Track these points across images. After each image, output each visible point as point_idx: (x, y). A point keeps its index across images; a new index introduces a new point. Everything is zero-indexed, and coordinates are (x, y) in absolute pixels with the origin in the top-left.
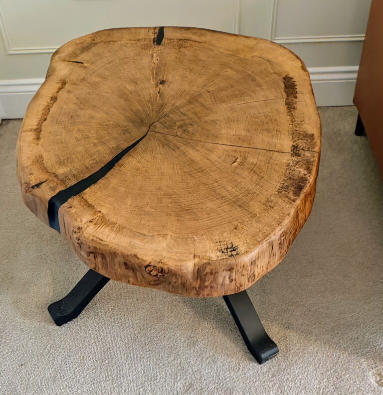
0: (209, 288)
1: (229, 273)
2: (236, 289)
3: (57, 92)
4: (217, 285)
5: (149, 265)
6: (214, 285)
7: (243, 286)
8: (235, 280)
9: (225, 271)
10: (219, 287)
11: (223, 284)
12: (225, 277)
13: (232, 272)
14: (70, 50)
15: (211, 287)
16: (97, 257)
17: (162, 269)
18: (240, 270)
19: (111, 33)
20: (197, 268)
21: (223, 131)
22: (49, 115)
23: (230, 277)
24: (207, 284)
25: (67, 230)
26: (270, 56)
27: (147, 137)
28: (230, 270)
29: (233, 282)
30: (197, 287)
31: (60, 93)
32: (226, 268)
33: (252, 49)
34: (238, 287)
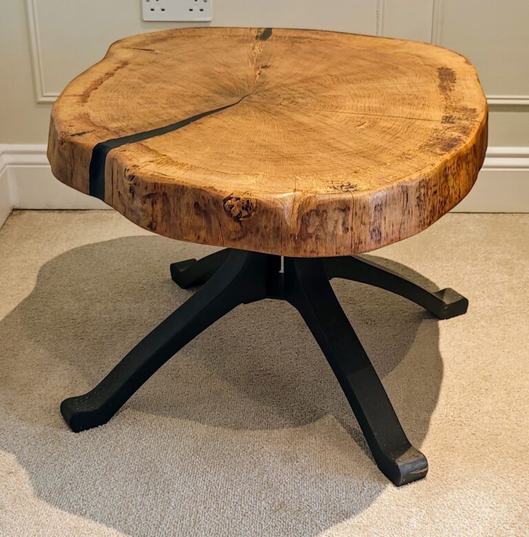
0: (314, 239)
1: (342, 215)
2: (353, 247)
3: (116, 70)
4: (325, 234)
5: (230, 198)
6: (321, 234)
7: (363, 243)
8: (352, 229)
9: (337, 212)
10: (329, 238)
11: (334, 235)
12: (336, 222)
13: (347, 215)
14: (137, 40)
15: (317, 238)
16: (156, 203)
17: (248, 201)
18: (359, 213)
19: (196, 30)
20: (297, 205)
21: (347, 103)
22: (101, 86)
23: (344, 224)
24: (311, 230)
25: (115, 186)
26: (421, 53)
27: (239, 104)
28: (344, 210)
29: (350, 233)
30: (297, 234)
31: (119, 71)
32: (338, 206)
33: (395, 47)
34: (356, 244)
